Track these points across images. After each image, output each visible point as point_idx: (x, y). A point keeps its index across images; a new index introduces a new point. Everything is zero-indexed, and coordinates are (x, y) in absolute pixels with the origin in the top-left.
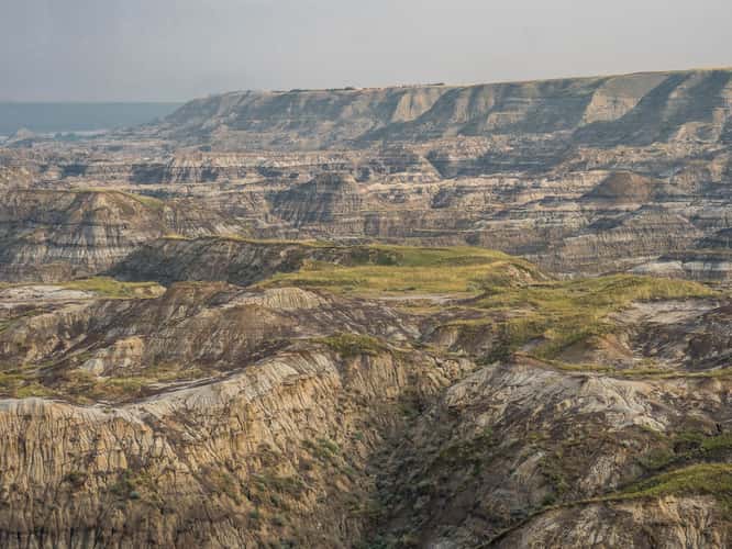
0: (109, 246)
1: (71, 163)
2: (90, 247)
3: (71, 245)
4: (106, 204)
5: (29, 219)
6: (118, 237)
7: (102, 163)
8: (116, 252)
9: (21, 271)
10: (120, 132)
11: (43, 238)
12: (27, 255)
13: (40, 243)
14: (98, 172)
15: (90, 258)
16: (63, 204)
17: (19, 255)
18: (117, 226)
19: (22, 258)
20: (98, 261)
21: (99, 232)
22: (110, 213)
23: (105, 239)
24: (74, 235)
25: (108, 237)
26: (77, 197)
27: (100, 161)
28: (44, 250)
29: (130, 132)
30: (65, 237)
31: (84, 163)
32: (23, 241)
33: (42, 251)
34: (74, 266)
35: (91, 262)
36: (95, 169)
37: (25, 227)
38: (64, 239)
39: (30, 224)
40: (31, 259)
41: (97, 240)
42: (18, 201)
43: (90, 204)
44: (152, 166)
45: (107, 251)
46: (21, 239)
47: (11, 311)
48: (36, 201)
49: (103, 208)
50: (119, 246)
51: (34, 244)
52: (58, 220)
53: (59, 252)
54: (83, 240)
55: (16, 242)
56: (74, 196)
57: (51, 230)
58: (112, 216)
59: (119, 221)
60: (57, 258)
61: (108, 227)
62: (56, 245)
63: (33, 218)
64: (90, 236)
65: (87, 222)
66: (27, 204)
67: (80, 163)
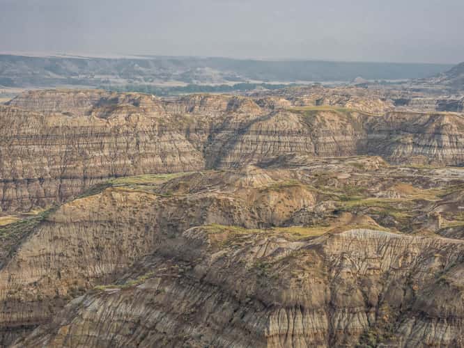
0: (451, 148)
1: (399, 98)
2: (440, 147)
3: (428, 146)
4: (449, 122)
5: (400, 130)
6: (457, 143)
7: (418, 99)
8: (455, 151)
9: (398, 160)
10: (416, 80)
11: (410, 141)
12: (401, 151)
13: (409, 144)
14: (416, 104)
15: (439, 154)
16: (422, 121)
17: (396, 151)
18: (456, 136)
19: (398, 153)
20: (444, 157)
21: (445, 139)
22: (452, 127)
23: (449, 144)
24: (430, 140)
25: (450, 142)
26: (431, 117)
27: (417, 97)
28: (411, 148)
29: (424, 80)
30: (424, 141)
31: (408, 98)
32: (398, 142)
33: (410, 148)
34: (430, 159)
35: (440, 156)
36: (414, 102)
37: (398, 134)
38: (423, 142)
39: (402, 133)
40: (404, 153)
41: (444, 144)
42: (393, 118)
43: (440, 122)
44: (450, 101)
45: (449, 150)
46: (397, 141)
47: (448, 183)
48: (404, 119)
49: (447, 125)
50: (457, 148)
51: (405, 145)
52: (419, 131)
53: (420, 150)
54: (435, 143)
55: (393, 143)
56: (428, 117)
57: (415, 136)
58: (453, 130)
59: (457, 133)
60: (419, 153)
61: (450, 136)
62: (418, 146)
63: (403, 128)
64: (440, 141)
65: (438, 132)
66: (398, 121)
67: (404, 98)
